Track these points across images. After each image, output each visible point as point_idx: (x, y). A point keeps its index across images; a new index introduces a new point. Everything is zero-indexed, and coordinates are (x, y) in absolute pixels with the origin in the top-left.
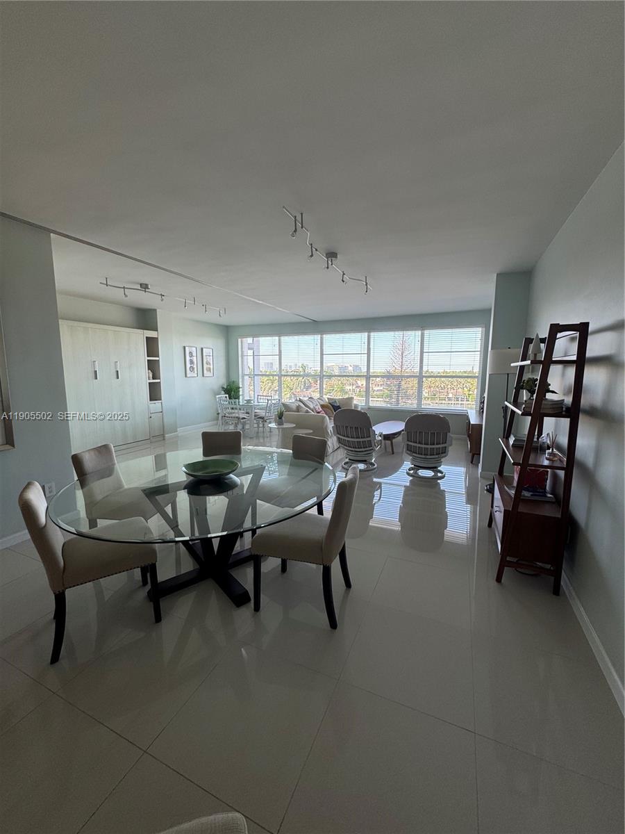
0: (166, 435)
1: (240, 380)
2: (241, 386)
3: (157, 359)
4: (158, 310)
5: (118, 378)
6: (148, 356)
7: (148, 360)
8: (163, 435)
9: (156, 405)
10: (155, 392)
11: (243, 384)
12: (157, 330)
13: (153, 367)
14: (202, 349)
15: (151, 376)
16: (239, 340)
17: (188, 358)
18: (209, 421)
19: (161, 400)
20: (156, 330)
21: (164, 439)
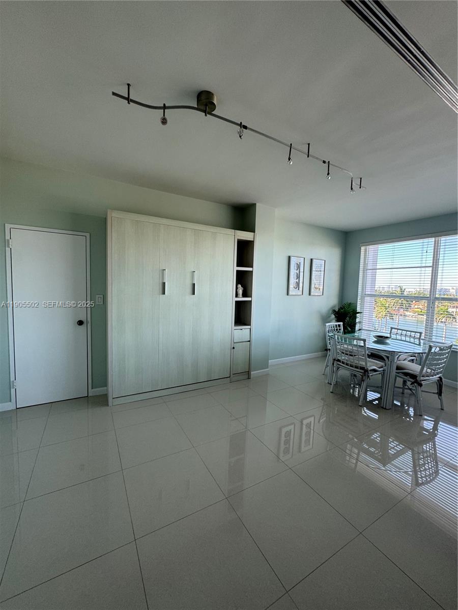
0: (252, 373)
1: (359, 303)
2: (358, 310)
3: (250, 269)
4: (258, 205)
5: (194, 293)
6: (237, 266)
7: (237, 271)
8: (248, 373)
9: (242, 333)
10: (242, 314)
11: (362, 307)
12: (254, 232)
13: (244, 280)
14: (312, 260)
15: (240, 292)
16: (363, 248)
17: (293, 272)
18: (312, 353)
19: (249, 325)
20: (252, 230)
21: (249, 378)
